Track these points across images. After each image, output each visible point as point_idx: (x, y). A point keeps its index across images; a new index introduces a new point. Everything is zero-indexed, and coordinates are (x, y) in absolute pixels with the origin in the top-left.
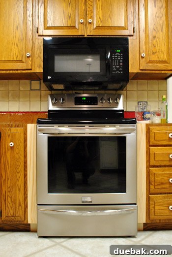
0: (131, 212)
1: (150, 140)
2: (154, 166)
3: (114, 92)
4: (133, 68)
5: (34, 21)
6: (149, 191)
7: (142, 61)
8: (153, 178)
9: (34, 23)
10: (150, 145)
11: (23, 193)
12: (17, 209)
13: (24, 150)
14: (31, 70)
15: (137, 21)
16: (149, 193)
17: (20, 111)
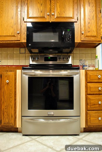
0: (76, 120)
1: (88, 79)
2: (90, 94)
3: (66, 54)
4: (77, 40)
5: (22, 14)
6: (87, 109)
7: (82, 36)
8: (89, 101)
9: (22, 15)
10: (87, 82)
11: (14, 110)
12: (10, 119)
13: (15, 85)
14: (20, 41)
15: (79, 14)
16: (87, 110)
17: (14, 65)
